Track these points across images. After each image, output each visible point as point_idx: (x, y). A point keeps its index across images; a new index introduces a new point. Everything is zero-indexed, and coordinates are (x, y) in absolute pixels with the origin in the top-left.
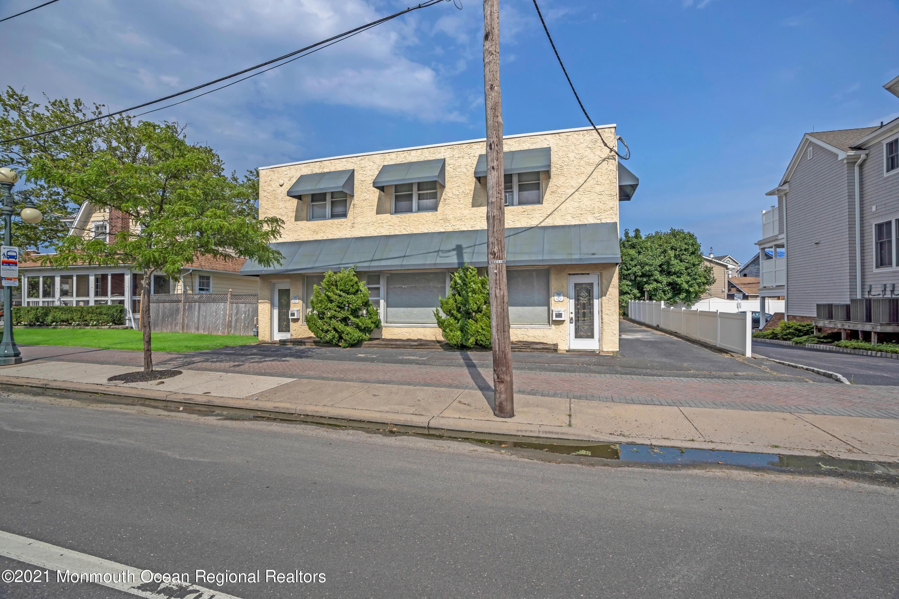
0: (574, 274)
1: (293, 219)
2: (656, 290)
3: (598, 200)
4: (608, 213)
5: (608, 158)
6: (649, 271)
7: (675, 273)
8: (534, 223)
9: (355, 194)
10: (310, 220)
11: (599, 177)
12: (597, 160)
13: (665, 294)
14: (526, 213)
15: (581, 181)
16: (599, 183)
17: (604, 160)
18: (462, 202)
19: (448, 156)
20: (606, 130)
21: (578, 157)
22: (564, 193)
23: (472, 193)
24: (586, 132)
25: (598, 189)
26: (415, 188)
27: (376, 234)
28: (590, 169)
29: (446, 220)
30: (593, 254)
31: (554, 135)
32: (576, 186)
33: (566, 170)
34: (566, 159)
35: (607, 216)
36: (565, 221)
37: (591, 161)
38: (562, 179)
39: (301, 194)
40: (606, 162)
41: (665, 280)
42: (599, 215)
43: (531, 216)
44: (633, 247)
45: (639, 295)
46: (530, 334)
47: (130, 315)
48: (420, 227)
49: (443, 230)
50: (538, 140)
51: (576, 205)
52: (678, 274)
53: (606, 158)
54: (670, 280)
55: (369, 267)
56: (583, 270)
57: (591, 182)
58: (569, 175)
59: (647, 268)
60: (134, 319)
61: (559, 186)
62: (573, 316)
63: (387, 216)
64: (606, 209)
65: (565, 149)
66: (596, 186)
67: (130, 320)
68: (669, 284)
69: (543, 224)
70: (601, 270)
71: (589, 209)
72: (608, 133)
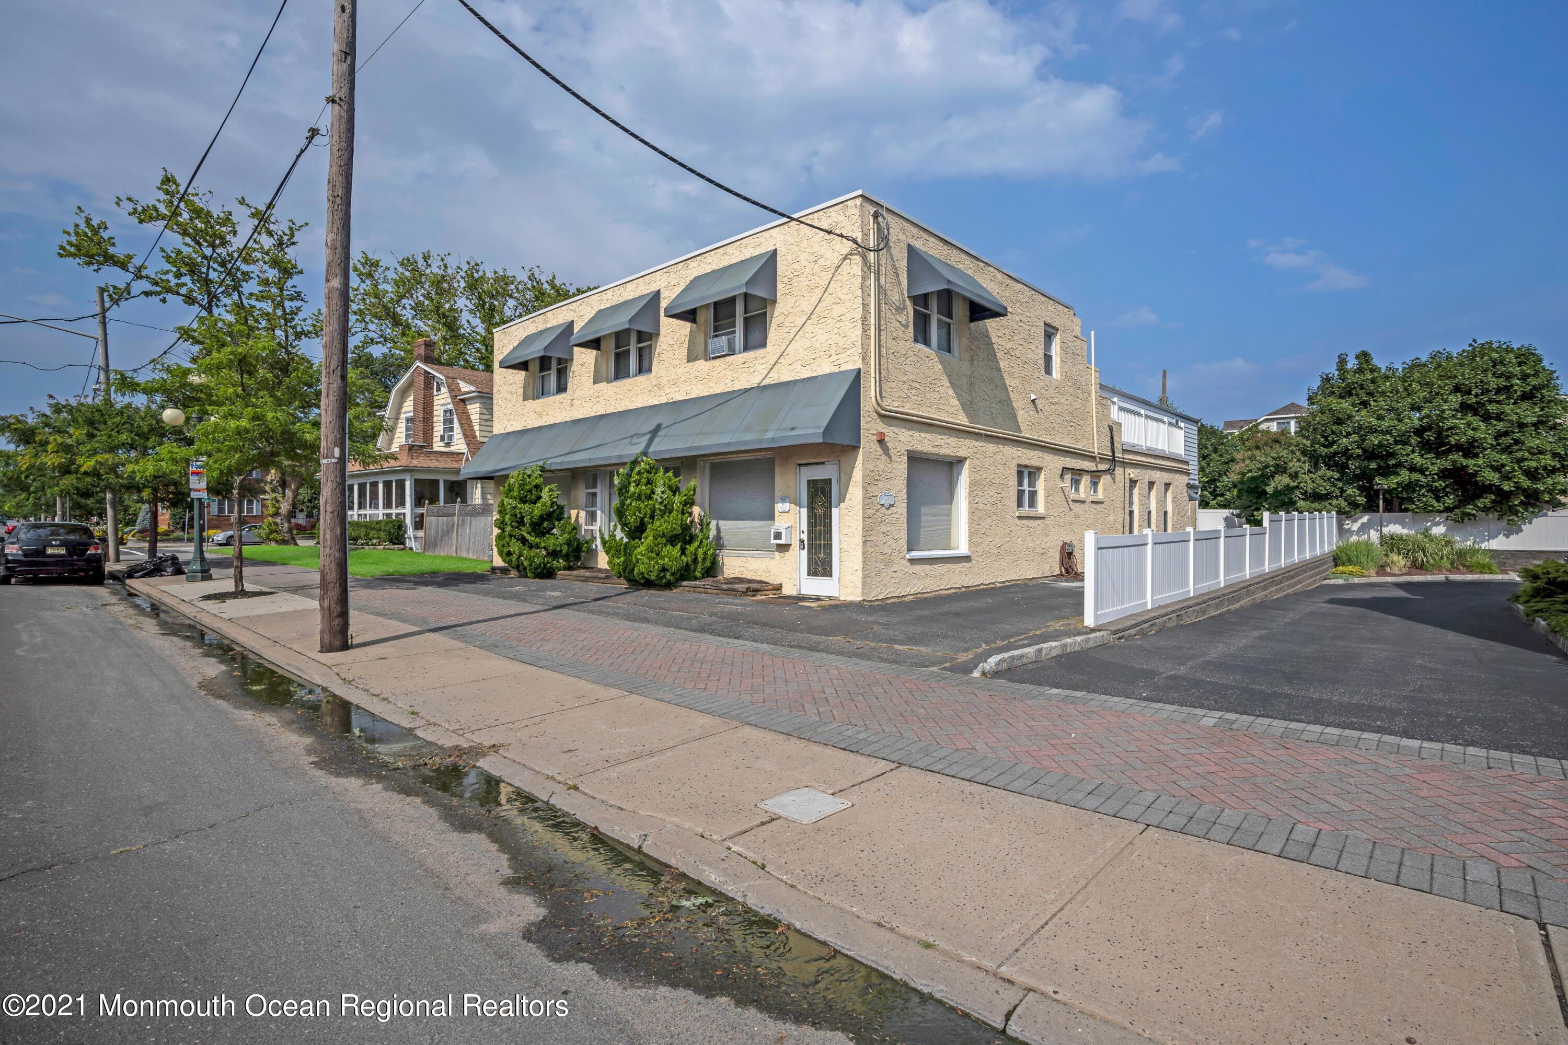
0: (806, 464)
1: (521, 398)
2: (1410, 487)
3: (836, 331)
4: (849, 352)
5: (851, 254)
6: (1380, 445)
7: (1459, 447)
8: (754, 381)
9: (575, 357)
10: (538, 398)
11: (838, 290)
12: (836, 260)
13: (1438, 499)
14: (746, 365)
15: (814, 301)
16: (838, 301)
17: (845, 259)
18: (676, 356)
19: (663, 285)
20: (849, 203)
21: (812, 258)
22: (792, 325)
23: (687, 340)
24: (821, 213)
25: (837, 310)
26: (633, 338)
27: (593, 414)
28: (826, 277)
29: (659, 386)
30: (793, 429)
31: (781, 228)
32: (808, 310)
33: (796, 284)
34: (796, 266)
35: (848, 359)
36: (794, 374)
37: (828, 263)
38: (791, 301)
39: (528, 358)
40: (848, 261)
41: (1435, 465)
42: (837, 357)
43: (752, 370)
44: (1348, 393)
45: (1361, 500)
46: (750, 567)
47: (410, 532)
48: (634, 399)
49: (656, 403)
50: (763, 240)
51: (808, 343)
52: (1470, 449)
53: (848, 254)
54: (1445, 463)
55: (561, 463)
56: (815, 458)
57: (828, 299)
58: (800, 293)
59: (1375, 440)
60: (415, 538)
61: (786, 313)
62: (805, 537)
63: (603, 385)
64: (846, 346)
65: (796, 249)
66: (835, 306)
67: (410, 538)
68: (1444, 474)
69: (766, 382)
70: (838, 456)
71: (824, 349)
72: (852, 207)
